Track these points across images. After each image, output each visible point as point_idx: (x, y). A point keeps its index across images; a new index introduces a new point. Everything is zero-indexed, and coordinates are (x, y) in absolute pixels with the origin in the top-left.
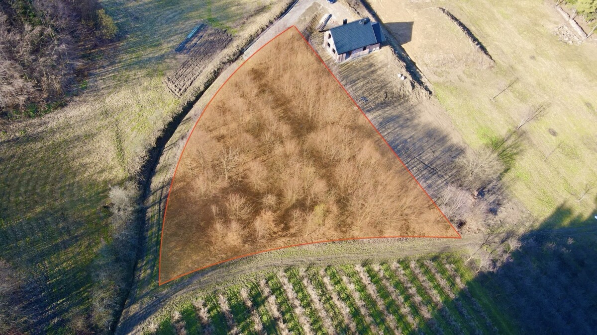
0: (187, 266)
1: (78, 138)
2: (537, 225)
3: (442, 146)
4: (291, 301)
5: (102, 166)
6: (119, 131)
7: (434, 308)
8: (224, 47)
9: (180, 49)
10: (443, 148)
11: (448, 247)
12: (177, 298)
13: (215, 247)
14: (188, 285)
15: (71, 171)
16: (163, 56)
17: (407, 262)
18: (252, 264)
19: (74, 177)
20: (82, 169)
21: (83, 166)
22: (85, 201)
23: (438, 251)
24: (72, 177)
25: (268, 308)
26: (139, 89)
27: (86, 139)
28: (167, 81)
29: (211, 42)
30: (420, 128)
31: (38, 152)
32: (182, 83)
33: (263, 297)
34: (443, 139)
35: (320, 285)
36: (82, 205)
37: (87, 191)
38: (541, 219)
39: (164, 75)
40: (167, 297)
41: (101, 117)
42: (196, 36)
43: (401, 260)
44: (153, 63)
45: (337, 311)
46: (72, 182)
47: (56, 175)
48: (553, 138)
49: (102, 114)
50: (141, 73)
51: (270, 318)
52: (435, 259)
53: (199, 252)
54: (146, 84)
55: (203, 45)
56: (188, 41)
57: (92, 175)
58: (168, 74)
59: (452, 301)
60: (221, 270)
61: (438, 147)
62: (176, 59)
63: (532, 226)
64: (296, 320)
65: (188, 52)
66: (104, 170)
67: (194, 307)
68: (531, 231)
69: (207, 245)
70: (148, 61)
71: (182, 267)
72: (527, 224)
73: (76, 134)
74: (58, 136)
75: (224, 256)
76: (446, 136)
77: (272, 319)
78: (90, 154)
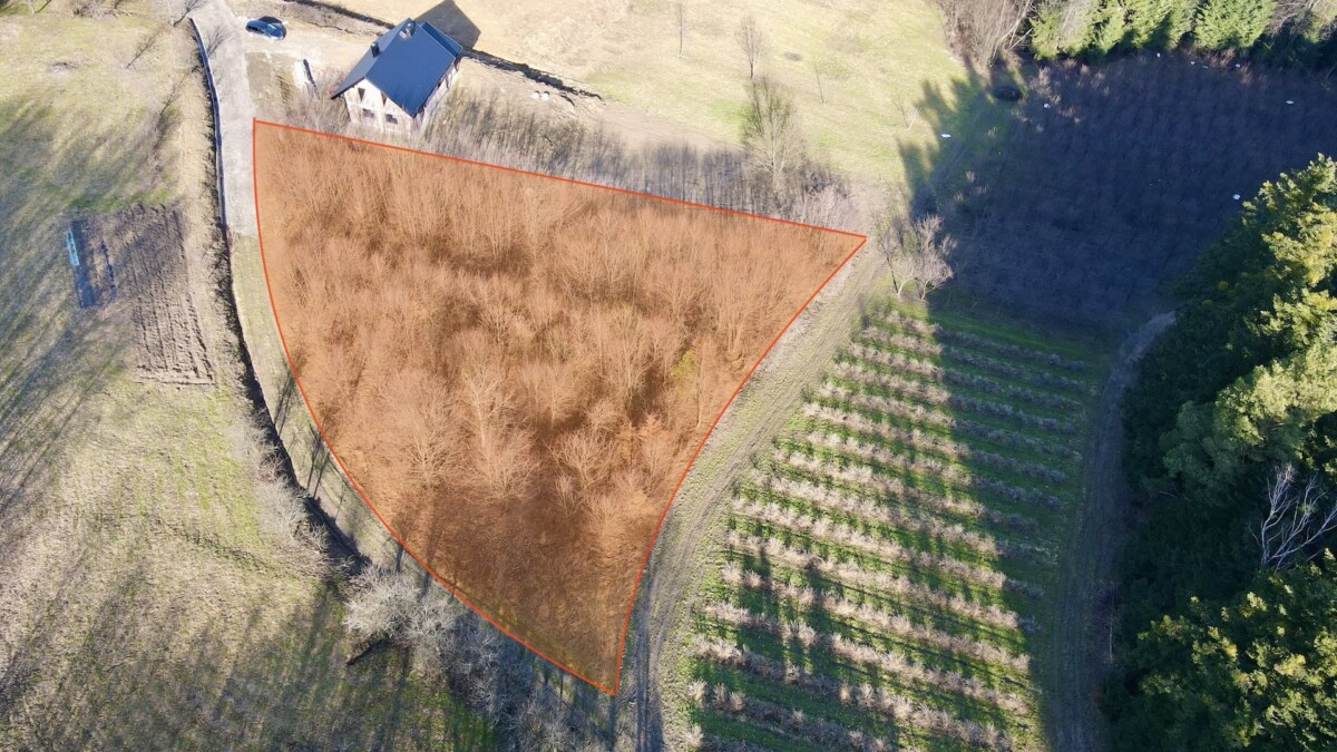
0: (609, 617)
1: (113, 608)
2: (908, 190)
3: (697, 167)
4: (795, 528)
5: (241, 609)
6: (181, 527)
7: (936, 383)
8: (180, 236)
9: (90, 298)
10: (700, 169)
11: (861, 296)
12: (660, 671)
13: (608, 554)
14: (648, 639)
15: (192, 670)
16: (68, 334)
17: (845, 354)
18: (685, 529)
19: (214, 671)
20: (208, 647)
21: (205, 641)
22: (301, 689)
23: (856, 310)
24: (210, 675)
25: (782, 564)
26: (106, 429)
27: (133, 594)
28: (145, 373)
29: (139, 243)
30: (641, 160)
31: (67, 700)
32: (181, 356)
33: (757, 555)
34: (687, 157)
35: (798, 475)
36: (306, 699)
37: (277, 671)
38: (902, 179)
39: (121, 367)
40: (644, 685)
41: (105, 534)
42: (92, 252)
43: (836, 357)
44: (66, 362)
45: (857, 487)
46: (224, 683)
47: (170, 702)
48: (800, 64)
49: (96, 529)
50: (67, 397)
51: (801, 573)
52: (866, 322)
53: (597, 582)
54: (108, 409)
55: (127, 260)
56: (84, 272)
57: (246, 639)
58: (128, 360)
59: (942, 356)
60: (658, 576)
61: (693, 171)
62: (106, 322)
63: (905, 196)
64: (830, 544)
65: (114, 293)
66: (257, 611)
67: (699, 658)
68: (911, 203)
69: (593, 563)
70: (49, 364)
71: (604, 626)
72: (899, 197)
73: (96, 604)
74: (62, 640)
75: (637, 554)
76: (687, 149)
77: (804, 571)
78: (184, 610)
